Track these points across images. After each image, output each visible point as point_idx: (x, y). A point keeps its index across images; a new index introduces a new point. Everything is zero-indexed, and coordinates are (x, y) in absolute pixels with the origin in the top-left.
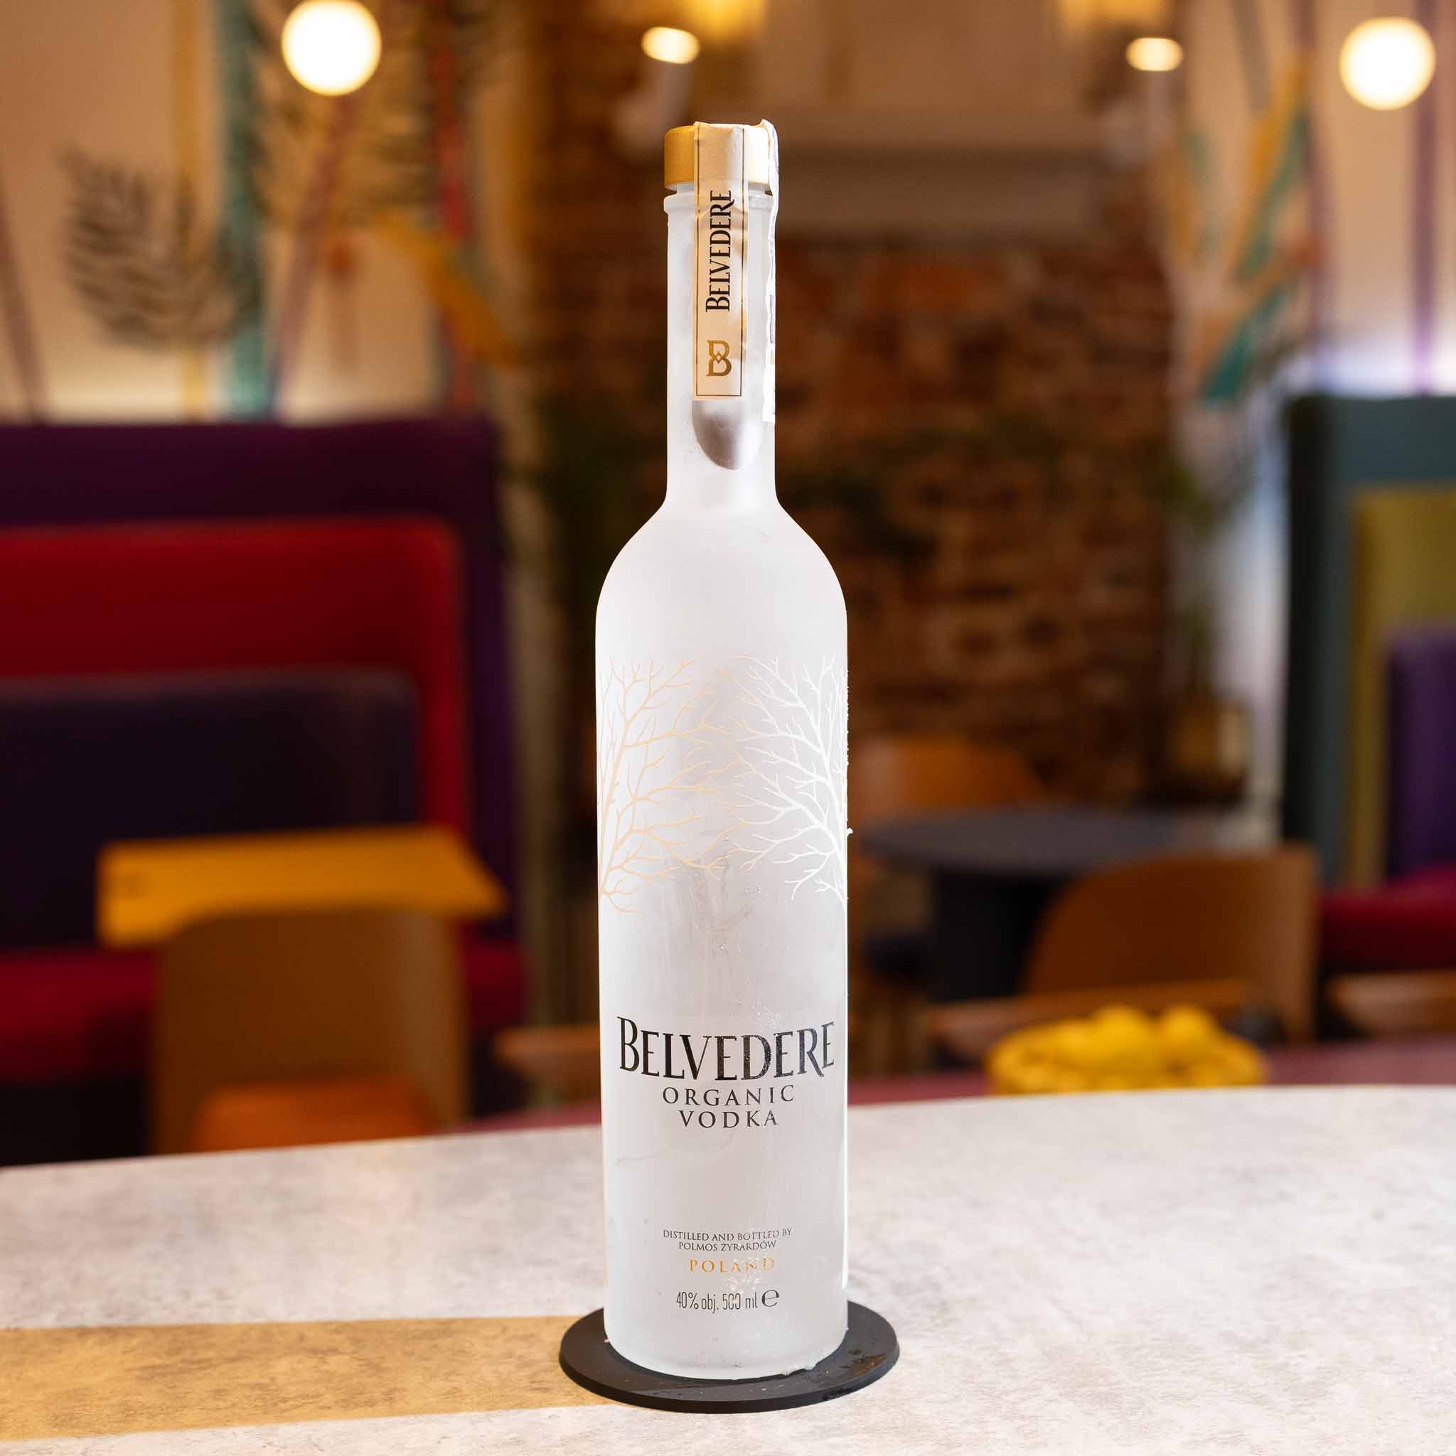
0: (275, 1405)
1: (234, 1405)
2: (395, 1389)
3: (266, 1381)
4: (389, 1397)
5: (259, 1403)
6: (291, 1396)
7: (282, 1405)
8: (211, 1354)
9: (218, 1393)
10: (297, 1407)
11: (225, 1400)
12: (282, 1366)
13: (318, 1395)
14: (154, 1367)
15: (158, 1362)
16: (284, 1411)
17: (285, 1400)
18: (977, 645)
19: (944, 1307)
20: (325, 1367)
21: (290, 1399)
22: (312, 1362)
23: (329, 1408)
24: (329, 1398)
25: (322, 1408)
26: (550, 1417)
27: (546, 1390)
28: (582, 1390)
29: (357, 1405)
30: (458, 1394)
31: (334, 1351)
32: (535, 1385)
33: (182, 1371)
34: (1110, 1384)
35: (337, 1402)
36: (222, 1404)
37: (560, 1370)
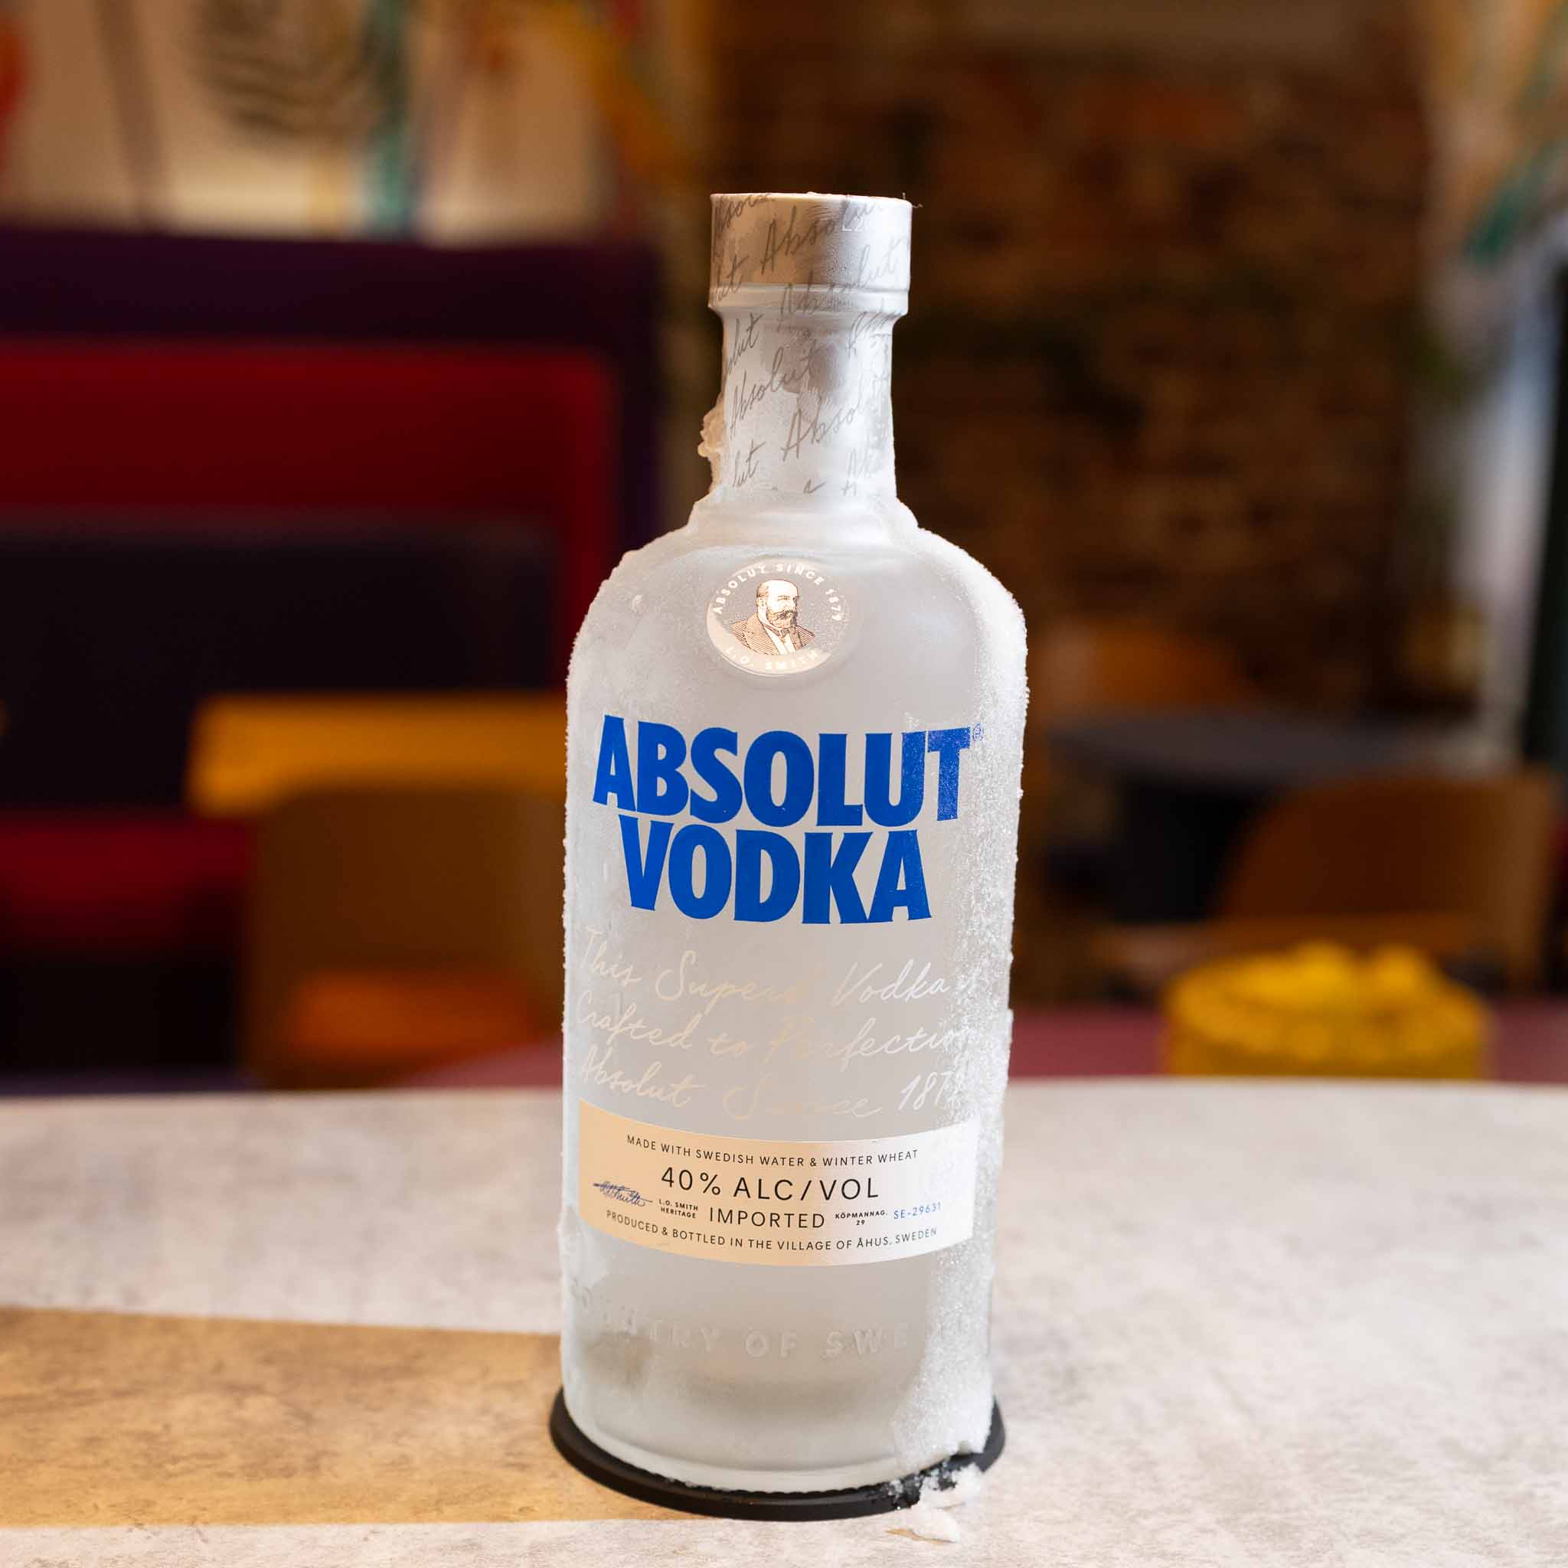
0: (160, 1466)
1: (107, 1463)
2: (325, 1453)
3: (158, 1428)
4: (314, 1466)
5: (141, 1462)
6: (185, 1454)
7: (170, 1467)
8: (96, 1383)
9: (92, 1442)
10: (189, 1471)
11: (95, 1454)
12: (184, 1407)
13: (221, 1455)
14: (16, 1398)
15: (25, 1390)
16: (170, 1475)
17: (175, 1460)
18: (1190, 524)
19: (1071, 1376)
20: (238, 1414)
21: (184, 1458)
22: (223, 1403)
23: (230, 1475)
24: (234, 1460)
25: (221, 1475)
26: (521, 1510)
27: (522, 1467)
28: (572, 1471)
29: (269, 1474)
30: (405, 1467)
31: (258, 1389)
32: (511, 1459)
33: (51, 1407)
34: (1287, 1510)
35: (243, 1468)
36: (90, 1459)
37: (547, 1438)
